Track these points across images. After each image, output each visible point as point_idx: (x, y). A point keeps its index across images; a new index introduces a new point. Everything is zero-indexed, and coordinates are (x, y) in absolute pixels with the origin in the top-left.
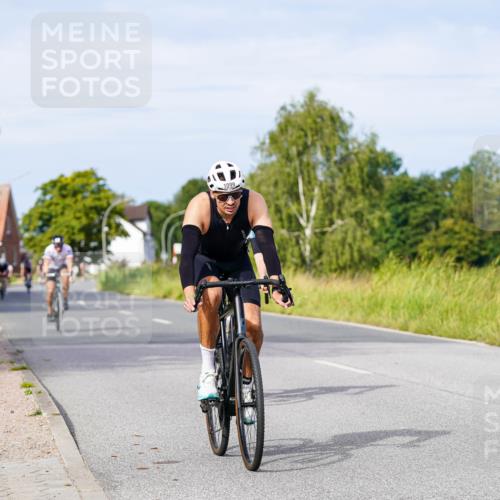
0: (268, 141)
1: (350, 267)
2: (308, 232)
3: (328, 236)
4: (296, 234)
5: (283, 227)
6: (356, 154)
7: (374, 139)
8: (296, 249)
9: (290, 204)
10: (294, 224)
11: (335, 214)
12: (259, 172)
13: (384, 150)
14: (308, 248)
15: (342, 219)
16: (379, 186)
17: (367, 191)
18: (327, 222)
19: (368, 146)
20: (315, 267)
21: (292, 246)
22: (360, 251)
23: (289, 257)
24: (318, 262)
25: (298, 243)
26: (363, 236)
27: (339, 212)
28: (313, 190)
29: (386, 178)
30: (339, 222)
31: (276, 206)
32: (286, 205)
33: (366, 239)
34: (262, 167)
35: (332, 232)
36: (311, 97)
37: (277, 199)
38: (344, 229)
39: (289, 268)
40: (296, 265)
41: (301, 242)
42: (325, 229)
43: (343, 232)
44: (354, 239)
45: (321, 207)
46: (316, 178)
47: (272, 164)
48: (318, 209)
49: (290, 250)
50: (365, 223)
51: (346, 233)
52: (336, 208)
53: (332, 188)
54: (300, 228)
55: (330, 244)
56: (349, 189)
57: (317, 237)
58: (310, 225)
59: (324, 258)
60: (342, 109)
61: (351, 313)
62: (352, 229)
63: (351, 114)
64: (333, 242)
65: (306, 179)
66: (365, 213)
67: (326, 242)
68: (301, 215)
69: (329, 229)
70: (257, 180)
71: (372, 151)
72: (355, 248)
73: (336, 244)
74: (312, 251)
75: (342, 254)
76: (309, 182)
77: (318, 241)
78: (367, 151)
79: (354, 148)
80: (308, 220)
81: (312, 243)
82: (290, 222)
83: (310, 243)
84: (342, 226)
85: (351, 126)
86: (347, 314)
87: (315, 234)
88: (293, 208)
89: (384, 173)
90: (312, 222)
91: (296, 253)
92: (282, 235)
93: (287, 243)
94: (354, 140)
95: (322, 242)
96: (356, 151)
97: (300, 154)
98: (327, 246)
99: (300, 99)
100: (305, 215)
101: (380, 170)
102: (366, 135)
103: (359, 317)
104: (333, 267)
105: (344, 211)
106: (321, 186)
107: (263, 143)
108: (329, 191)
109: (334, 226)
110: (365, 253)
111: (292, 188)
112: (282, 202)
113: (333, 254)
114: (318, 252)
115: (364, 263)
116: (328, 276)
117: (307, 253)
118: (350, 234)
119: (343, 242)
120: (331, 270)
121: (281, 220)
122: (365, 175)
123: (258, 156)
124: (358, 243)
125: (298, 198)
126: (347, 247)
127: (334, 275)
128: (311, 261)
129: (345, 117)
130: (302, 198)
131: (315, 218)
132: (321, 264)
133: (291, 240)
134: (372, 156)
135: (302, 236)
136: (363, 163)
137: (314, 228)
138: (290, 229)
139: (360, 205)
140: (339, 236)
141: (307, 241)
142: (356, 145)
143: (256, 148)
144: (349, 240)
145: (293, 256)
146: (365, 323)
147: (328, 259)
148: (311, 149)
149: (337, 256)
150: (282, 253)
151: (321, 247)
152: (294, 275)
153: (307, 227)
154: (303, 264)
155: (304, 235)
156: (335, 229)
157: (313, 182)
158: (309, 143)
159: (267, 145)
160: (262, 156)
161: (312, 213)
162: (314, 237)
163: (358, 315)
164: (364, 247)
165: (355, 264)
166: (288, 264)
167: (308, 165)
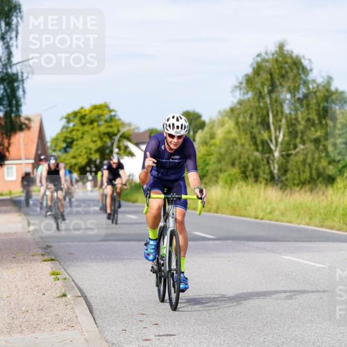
0: (244, 81)
1: (309, 182)
2: (277, 154)
3: (292, 157)
4: (267, 155)
5: (257, 150)
6: (315, 93)
8: (267, 167)
9: (262, 132)
10: (266, 147)
11: (298, 140)
12: (238, 106)
13: (337, 90)
14: (276, 166)
15: (304, 144)
17: (323, 122)
18: (292, 147)
19: (324, 87)
20: (282, 181)
21: (264, 165)
22: (317, 169)
23: (261, 173)
24: (284, 178)
25: (268, 162)
26: (320, 158)
27: (302, 138)
28: (281, 121)
30: (301, 147)
31: (251, 133)
32: (260, 133)
33: (322, 160)
34: (241, 103)
35: (296, 154)
36: (281, 47)
37: (252, 128)
38: (305, 152)
39: (261, 182)
40: (266, 180)
41: (271, 161)
42: (290, 152)
43: (303, 154)
44: (313, 159)
45: (286, 134)
46: (282, 112)
47: (248, 100)
48: (284, 136)
49: (263, 168)
50: (321, 147)
51: (306, 155)
52: (300, 135)
53: (296, 119)
54: (271, 151)
55: (294, 164)
56: (308, 120)
57: (284, 158)
58: (278, 149)
59: (289, 175)
60: (304, 57)
61: (311, 219)
62: (311, 152)
63: (310, 60)
64: (297, 162)
65: (275, 112)
66: (322, 139)
67: (291, 162)
68: (271, 141)
69: (293, 152)
70: (236, 113)
71: (327, 91)
72: (314, 167)
73: (299, 164)
74: (279, 170)
75: (304, 171)
76: (277, 115)
77: (284, 161)
78: (324, 90)
79: (313, 88)
80: (276, 145)
81: (280, 163)
82: (263, 146)
83: (278, 163)
84: (303, 149)
85: (311, 70)
86: (307, 220)
87: (282, 156)
88: (265, 136)
90: (279, 146)
91: (267, 171)
92: (256, 157)
93: (259, 163)
94: (314, 81)
95: (287, 162)
96: (315, 90)
97: (270, 92)
100: (274, 141)
102: (323, 78)
103: (317, 222)
104: (296, 182)
105: (305, 138)
106: (286, 118)
107: (241, 83)
108: (294, 122)
109: (297, 150)
110: (321, 170)
111: (264, 119)
112: (255, 131)
113: (296, 172)
114: (284, 170)
115: (321, 179)
116: (291, 190)
117: (276, 171)
118: (309, 156)
119: (304, 162)
120: (294, 184)
121: (255, 144)
122: (321, 108)
123: (237, 93)
124: (315, 164)
125: (268, 128)
126: (307, 167)
127: (297, 188)
128: (279, 177)
129: (305, 63)
130: (272, 127)
131: (282, 144)
132: (287, 180)
133: (263, 160)
135: (272, 157)
136: (320, 100)
137: (281, 151)
138: (263, 152)
139: (318, 134)
140: (301, 158)
141: (276, 161)
142: (315, 85)
143: (236, 87)
144: (309, 160)
145: (264, 173)
146: (322, 227)
147: (292, 175)
148: (280, 88)
149: (299, 173)
150: (256, 170)
151: (286, 166)
152: (265, 189)
153: (276, 150)
154: (272, 180)
155: (274, 156)
156: (298, 152)
157: (280, 115)
158: (278, 83)
159: (244, 85)
160: (240, 94)
161: (280, 140)
162: (281, 158)
163: (317, 221)
164: (320, 166)
165: (314, 179)
166: (261, 179)
167: (276, 101)
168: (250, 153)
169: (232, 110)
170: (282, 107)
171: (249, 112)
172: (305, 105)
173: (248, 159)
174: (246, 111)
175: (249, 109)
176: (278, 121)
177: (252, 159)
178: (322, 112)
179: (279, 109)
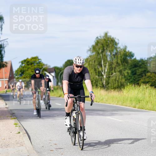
0: (92, 48)
1: (118, 88)
2: (105, 77)
4: (101, 77)
5: (96, 75)
6: (120, 52)
7: (126, 47)
9: (99, 67)
10: (100, 74)
11: (113, 71)
12: (90, 58)
13: (129, 51)
14: (105, 81)
15: (116, 72)
16: (127, 62)
17: (123, 64)
18: (111, 74)
19: (124, 50)
21: (100, 81)
22: (121, 83)
24: (108, 86)
25: (101, 80)
26: (122, 78)
27: (115, 70)
28: (106, 63)
29: (129, 60)
30: (114, 74)
31: (94, 68)
34: (90, 56)
35: (112, 77)
38: (116, 76)
39: (99, 88)
40: (101, 87)
41: (102, 80)
42: (110, 76)
44: (119, 79)
46: (107, 60)
47: (93, 55)
49: (99, 82)
50: (122, 74)
51: (116, 77)
53: (112, 63)
54: (102, 75)
56: (117, 63)
59: (110, 85)
60: (115, 38)
61: (118, 102)
62: (118, 76)
63: (118, 40)
64: (112, 80)
65: (104, 60)
68: (103, 71)
69: (111, 76)
70: (89, 60)
71: (125, 51)
72: (119, 82)
73: (114, 80)
74: (106, 83)
75: (115, 83)
76: (105, 61)
77: (107, 79)
78: (123, 51)
79: (119, 50)
80: (105, 73)
83: (105, 80)
84: (115, 75)
85: (118, 43)
86: (116, 102)
87: (107, 77)
88: (100, 69)
89: (129, 58)
91: (101, 83)
92: (96, 78)
93: (98, 80)
94: (119, 48)
95: (109, 80)
96: (120, 51)
97: (102, 52)
98: (110, 81)
99: (103, 35)
100: (104, 71)
101: (127, 57)
102: (123, 46)
106: (108, 62)
107: (91, 49)
110: (122, 83)
111: (100, 63)
112: (96, 67)
114: (108, 83)
116: (110, 91)
117: (104, 83)
118: (118, 77)
119: (115, 80)
120: (111, 89)
121: (96, 73)
122: (122, 58)
123: (89, 53)
124: (120, 80)
125: (101, 66)
126: (117, 81)
127: (113, 90)
128: (106, 86)
129: (116, 41)
130: (103, 66)
132: (109, 87)
134: (125, 53)
135: (103, 78)
138: (99, 76)
139: (121, 68)
140: (114, 78)
141: (104, 79)
142: (120, 49)
144: (117, 79)
145: (100, 84)
146: (122, 105)
148: (106, 51)
149: (113, 84)
150: (96, 83)
151: (109, 81)
152: (100, 90)
153: (104, 75)
154: (103, 87)
155: (103, 77)
156: (113, 76)
157: (106, 61)
158: (105, 49)
159: (92, 49)
160: (90, 53)
161: (106, 71)
162: (106, 78)
163: (120, 103)
164: (122, 81)
165: (119, 87)
166: (98, 86)
167: (105, 55)
168: (94, 76)
169: (87, 59)
170: (107, 58)
171: (94, 60)
172: (116, 58)
173: (93, 78)
174: (93, 60)
175: (94, 59)
176: (105, 63)
177: (95, 78)
178: (122, 60)
179: (106, 59)
